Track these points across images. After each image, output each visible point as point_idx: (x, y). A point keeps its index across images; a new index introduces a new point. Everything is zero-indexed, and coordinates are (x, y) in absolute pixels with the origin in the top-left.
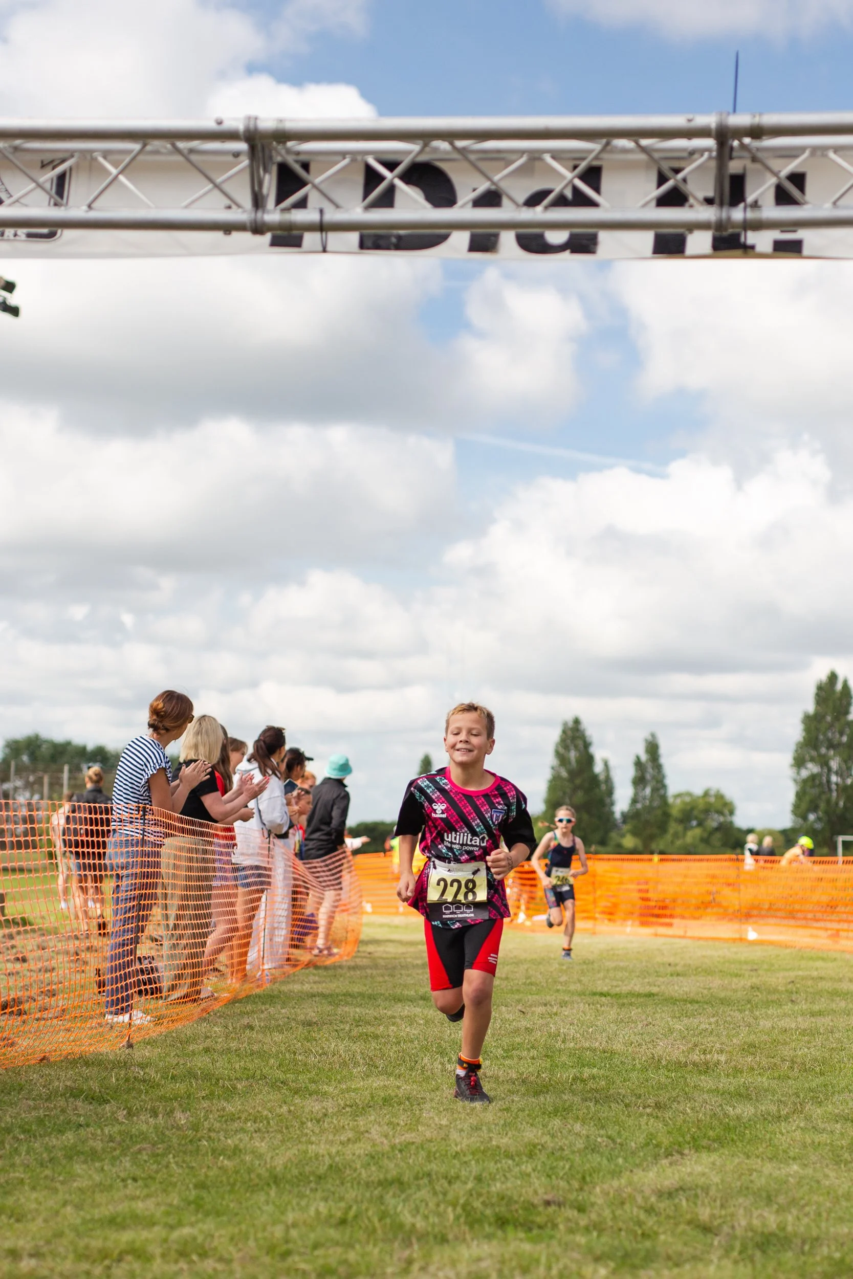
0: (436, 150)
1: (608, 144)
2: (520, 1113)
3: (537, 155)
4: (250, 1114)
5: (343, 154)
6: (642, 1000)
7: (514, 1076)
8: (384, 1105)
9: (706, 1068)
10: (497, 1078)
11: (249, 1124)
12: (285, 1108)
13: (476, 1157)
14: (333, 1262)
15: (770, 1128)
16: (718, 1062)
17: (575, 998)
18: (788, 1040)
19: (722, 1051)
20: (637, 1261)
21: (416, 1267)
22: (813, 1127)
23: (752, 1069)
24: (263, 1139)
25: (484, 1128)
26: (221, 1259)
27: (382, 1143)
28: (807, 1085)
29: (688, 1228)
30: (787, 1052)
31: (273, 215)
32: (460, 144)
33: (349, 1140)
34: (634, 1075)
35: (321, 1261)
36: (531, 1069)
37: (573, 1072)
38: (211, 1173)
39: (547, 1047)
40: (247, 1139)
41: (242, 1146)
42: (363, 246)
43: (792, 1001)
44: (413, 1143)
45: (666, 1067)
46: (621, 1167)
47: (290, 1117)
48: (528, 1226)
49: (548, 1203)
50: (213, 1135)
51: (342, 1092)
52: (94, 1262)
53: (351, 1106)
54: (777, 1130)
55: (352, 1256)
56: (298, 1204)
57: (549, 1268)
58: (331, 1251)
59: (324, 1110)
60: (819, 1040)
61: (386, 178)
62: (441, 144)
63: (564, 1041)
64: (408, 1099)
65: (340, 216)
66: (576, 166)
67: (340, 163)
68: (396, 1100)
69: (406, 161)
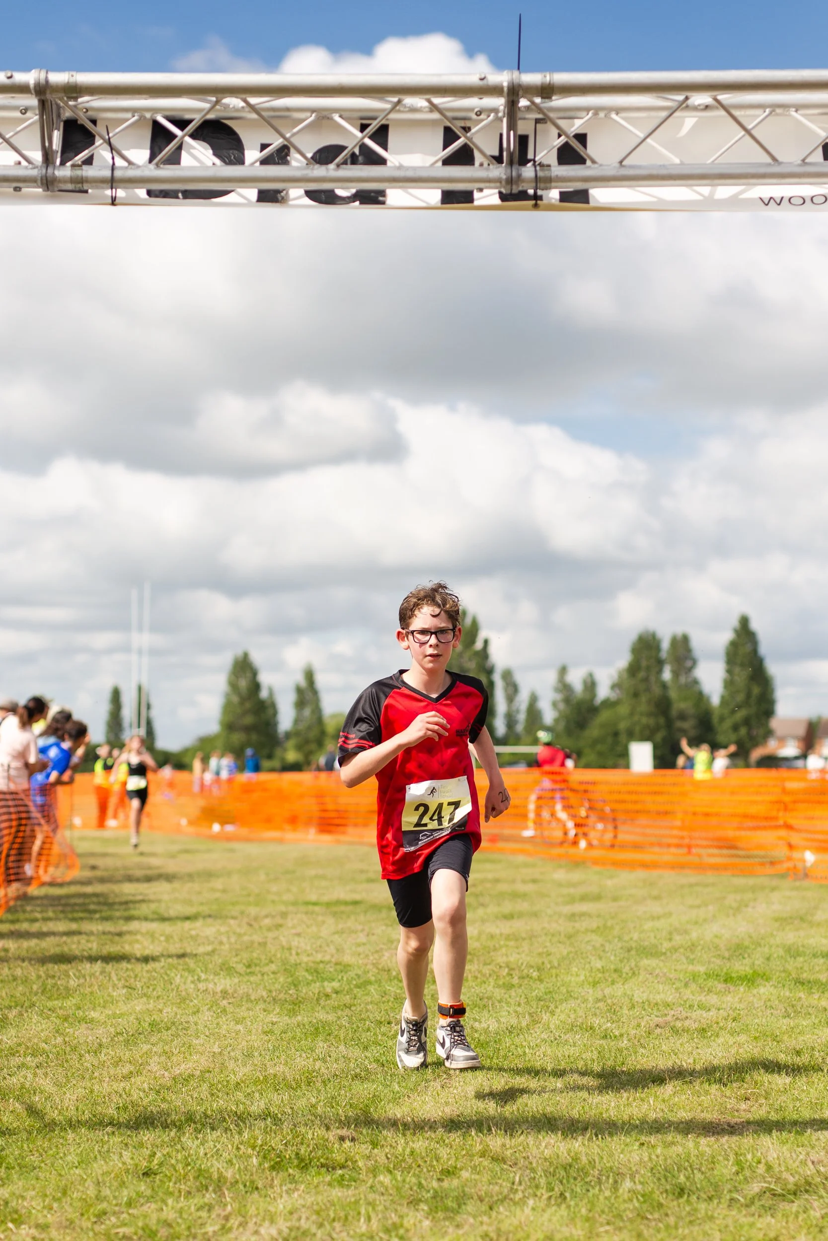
0: (226, 106)
1: (399, 102)
2: (283, 1036)
3: (325, 113)
4: (27, 1048)
5: (134, 110)
6: (350, 908)
7: (264, 994)
8: (152, 1031)
10: (248, 995)
11: (29, 1059)
12: (59, 1040)
13: (259, 1087)
14: (153, 1223)
15: (517, 1041)
17: (291, 908)
18: (497, 946)
20: (450, 1203)
21: (234, 1222)
22: (556, 1039)
23: (476, 978)
24: (46, 1074)
25: (256, 1054)
26: (37, 1226)
27: (163, 1076)
28: (534, 994)
29: (486, 1163)
30: (501, 960)
31: (65, 172)
32: (253, 100)
33: (131, 1073)
34: (372, 988)
35: (140, 1224)
36: (277, 986)
37: (316, 987)
39: (284, 962)
40: (30, 1076)
41: (27, 1084)
43: (482, 905)
44: (191, 1076)
46: (398, 1092)
47: (68, 1049)
48: (329, 1167)
49: (342, 1139)
51: (108, 1017)
53: (121, 1034)
54: (524, 1044)
55: (169, 1214)
56: (99, 1152)
57: (369, 1219)
58: (145, 1208)
59: (98, 1041)
60: (525, 945)
61: (174, 136)
62: (234, 102)
63: (297, 954)
64: (173, 1023)
65: (132, 173)
66: (367, 126)
67: (127, 120)
68: (163, 1025)
69: (198, 119)
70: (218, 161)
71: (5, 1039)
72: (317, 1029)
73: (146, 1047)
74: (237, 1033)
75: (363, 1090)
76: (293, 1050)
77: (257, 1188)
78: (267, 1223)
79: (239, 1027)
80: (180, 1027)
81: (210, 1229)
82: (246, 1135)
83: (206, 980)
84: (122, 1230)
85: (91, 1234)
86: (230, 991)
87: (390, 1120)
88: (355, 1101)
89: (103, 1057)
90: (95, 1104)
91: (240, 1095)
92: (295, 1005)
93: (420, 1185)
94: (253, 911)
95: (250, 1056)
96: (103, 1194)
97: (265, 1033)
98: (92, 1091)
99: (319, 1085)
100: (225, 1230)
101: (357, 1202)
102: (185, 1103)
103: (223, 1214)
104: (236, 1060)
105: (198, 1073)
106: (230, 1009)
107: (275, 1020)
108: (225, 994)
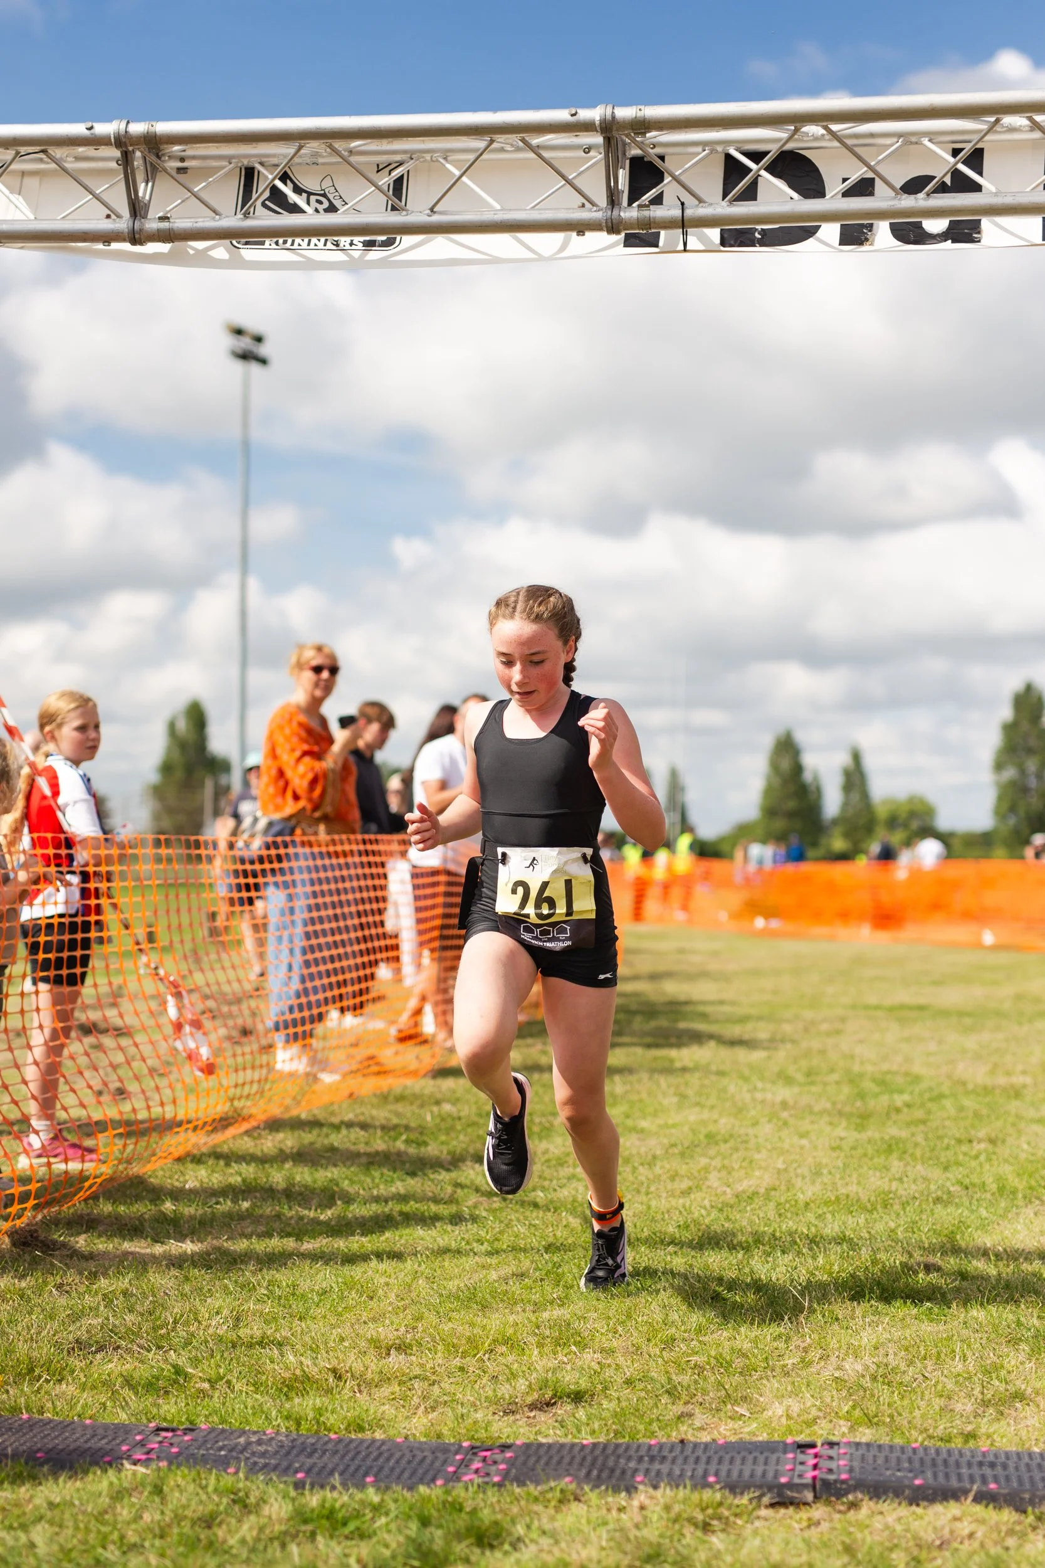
0: (805, 136)
1: (998, 122)
2: (853, 1152)
3: (914, 138)
5: (704, 144)
7: (828, 1106)
8: (708, 1144)
9: (1016, 1093)
10: (810, 1109)
13: (831, 1208)
16: (1025, 1086)
17: (850, 1012)
19: (1024, 1072)
21: (814, 1354)
25: (825, 1171)
26: (602, 1350)
27: (725, 1193)
31: (630, 213)
32: (836, 127)
33: (690, 1188)
34: (948, 1103)
35: (713, 1353)
36: (842, 1097)
37: (884, 1099)
38: (559, 1234)
39: (848, 1071)
41: (580, 1198)
42: (723, 242)
44: (755, 1193)
45: (973, 1091)
46: (986, 1219)
50: (546, 1183)
51: (660, 1127)
52: (464, 1355)
53: (676, 1145)
58: (715, 1335)
61: (751, 170)
62: (814, 129)
63: (862, 1063)
64: (731, 1136)
65: (703, 211)
66: (961, 150)
67: (699, 154)
68: (719, 1137)
69: (774, 149)
70: (795, 195)
71: (552, 1148)
72: (890, 1146)
73: (704, 1161)
74: (802, 1148)
75: (946, 1216)
76: (865, 1168)
77: (837, 1319)
78: (851, 1359)
79: (804, 1142)
80: (739, 1140)
81: (789, 1362)
82: (821, 1260)
83: (763, 1090)
84: (694, 1358)
85: (660, 1361)
86: (791, 1102)
87: (979, 1249)
88: (938, 1227)
89: (657, 1170)
90: (653, 1220)
91: (810, 1216)
92: (863, 1119)
93: (1019, 1323)
94: (808, 1014)
95: (818, 1174)
96: (670, 1319)
97: (833, 1149)
98: (649, 1207)
99: (897, 1207)
100: (806, 1363)
101: (950, 1338)
102: (751, 1223)
103: (802, 1345)
104: (804, 1178)
105: (762, 1191)
106: (792, 1121)
107: (843, 1134)
108: (784, 1105)
